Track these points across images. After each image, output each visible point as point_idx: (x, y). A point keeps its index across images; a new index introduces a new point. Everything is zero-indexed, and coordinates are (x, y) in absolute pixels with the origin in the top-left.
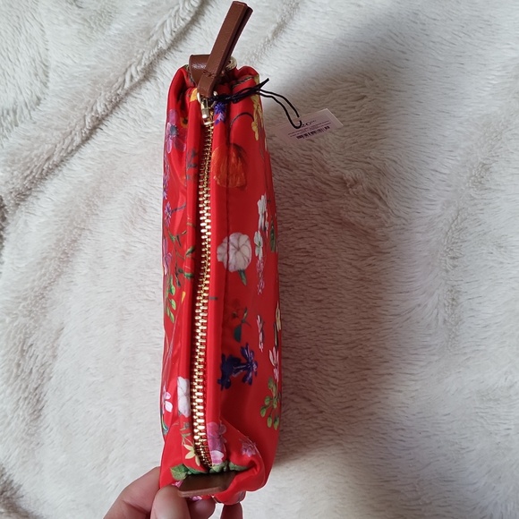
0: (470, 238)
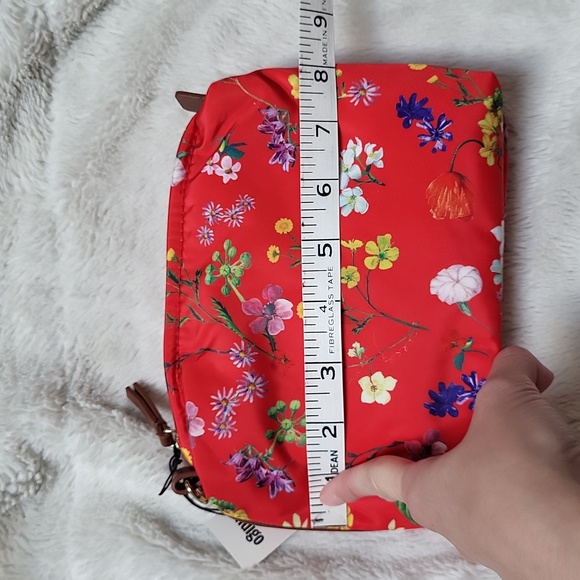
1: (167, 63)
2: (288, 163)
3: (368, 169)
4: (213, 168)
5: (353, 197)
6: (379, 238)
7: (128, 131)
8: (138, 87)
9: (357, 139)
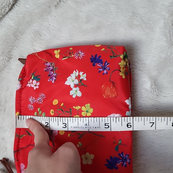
1: (16, 46)
2: (54, 80)
3: (81, 81)
4: (30, 85)
5: (76, 91)
6: (86, 105)
7: (2, 70)
8: (6, 55)
9: (77, 70)
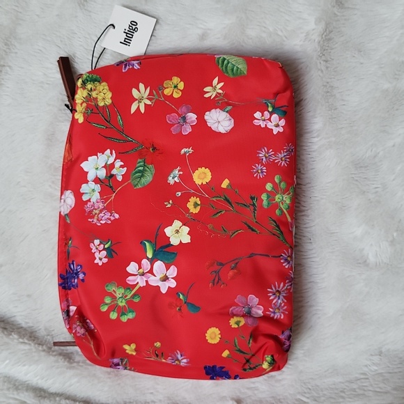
0: (336, 46)
